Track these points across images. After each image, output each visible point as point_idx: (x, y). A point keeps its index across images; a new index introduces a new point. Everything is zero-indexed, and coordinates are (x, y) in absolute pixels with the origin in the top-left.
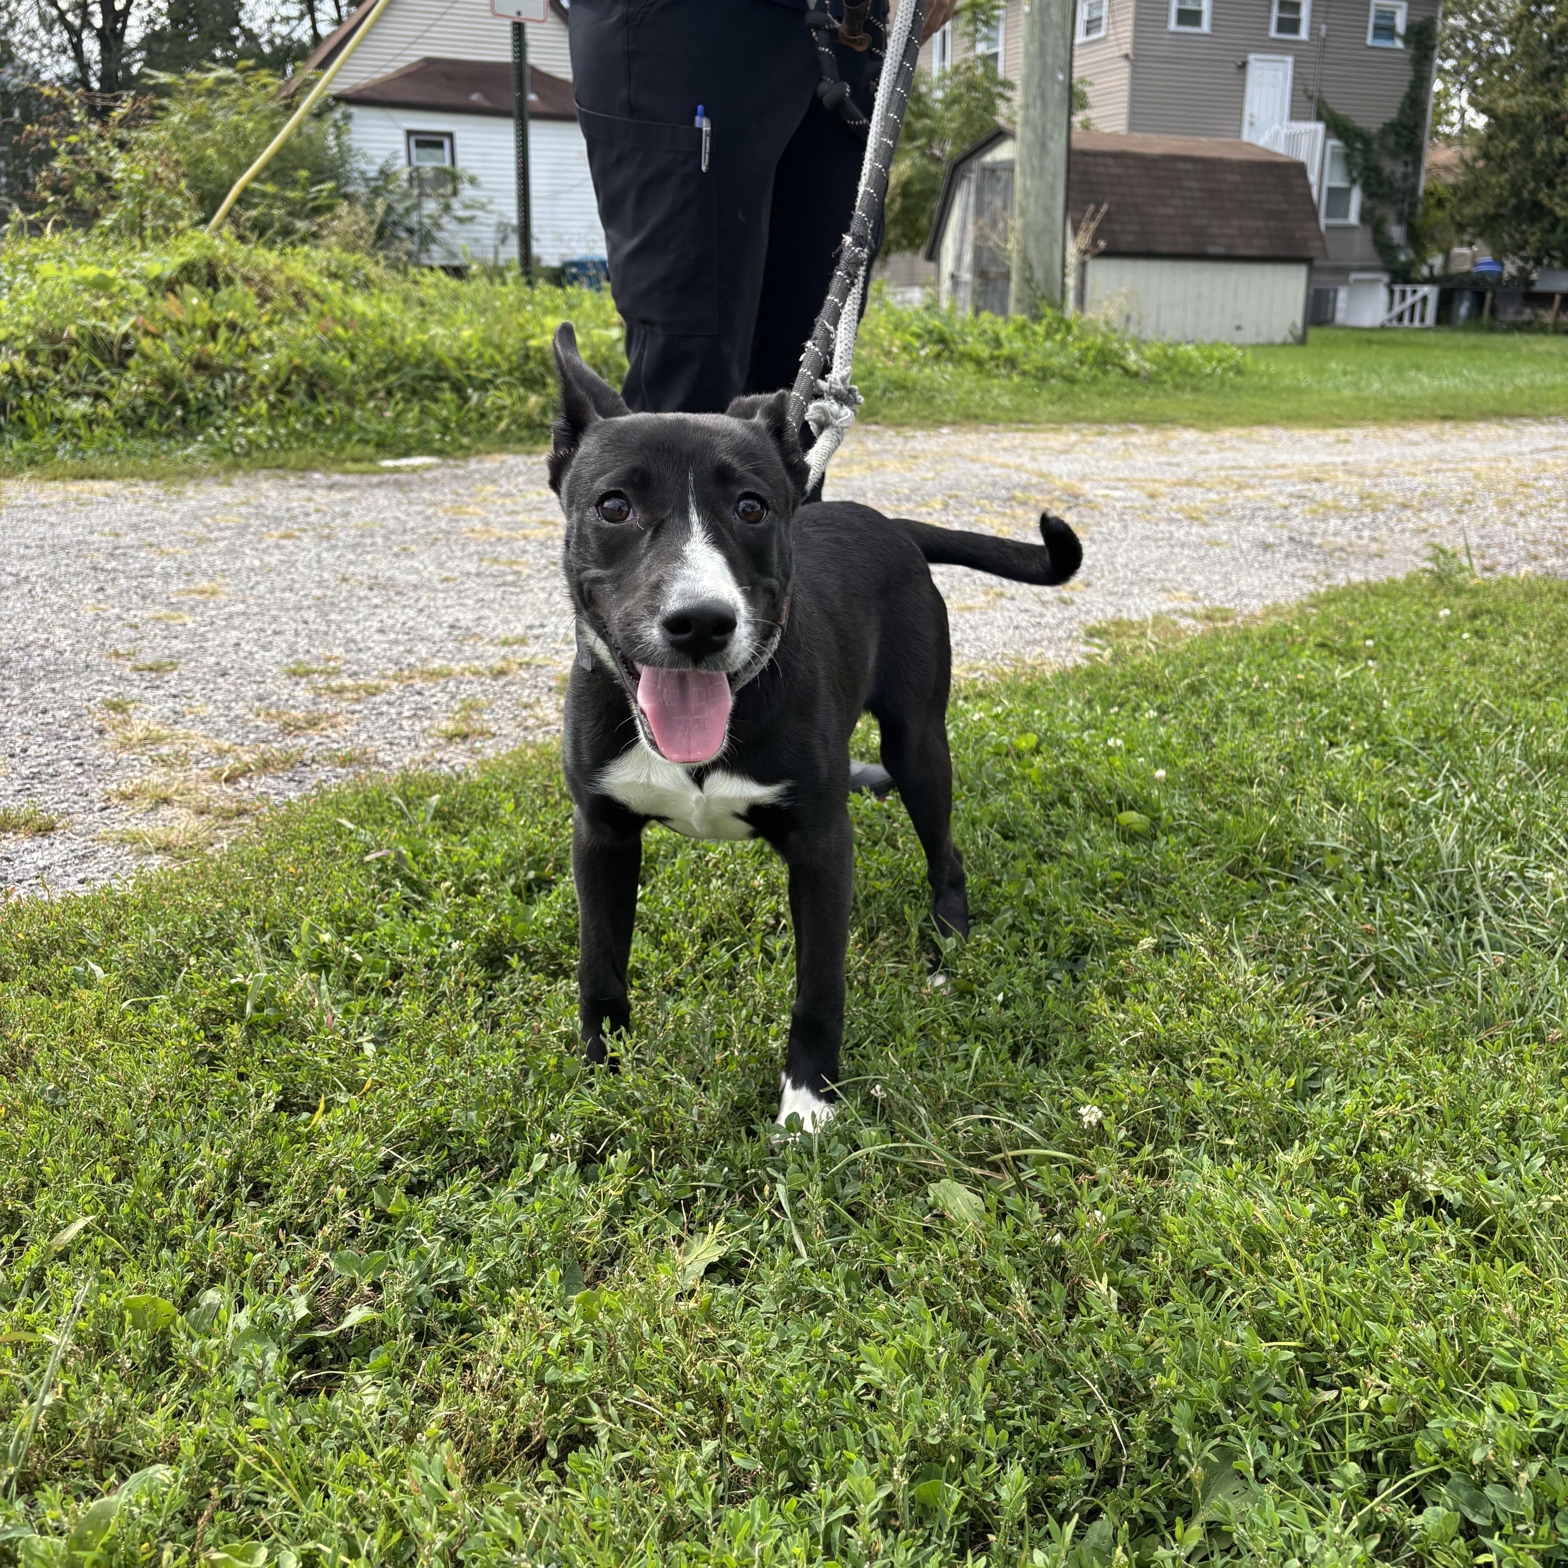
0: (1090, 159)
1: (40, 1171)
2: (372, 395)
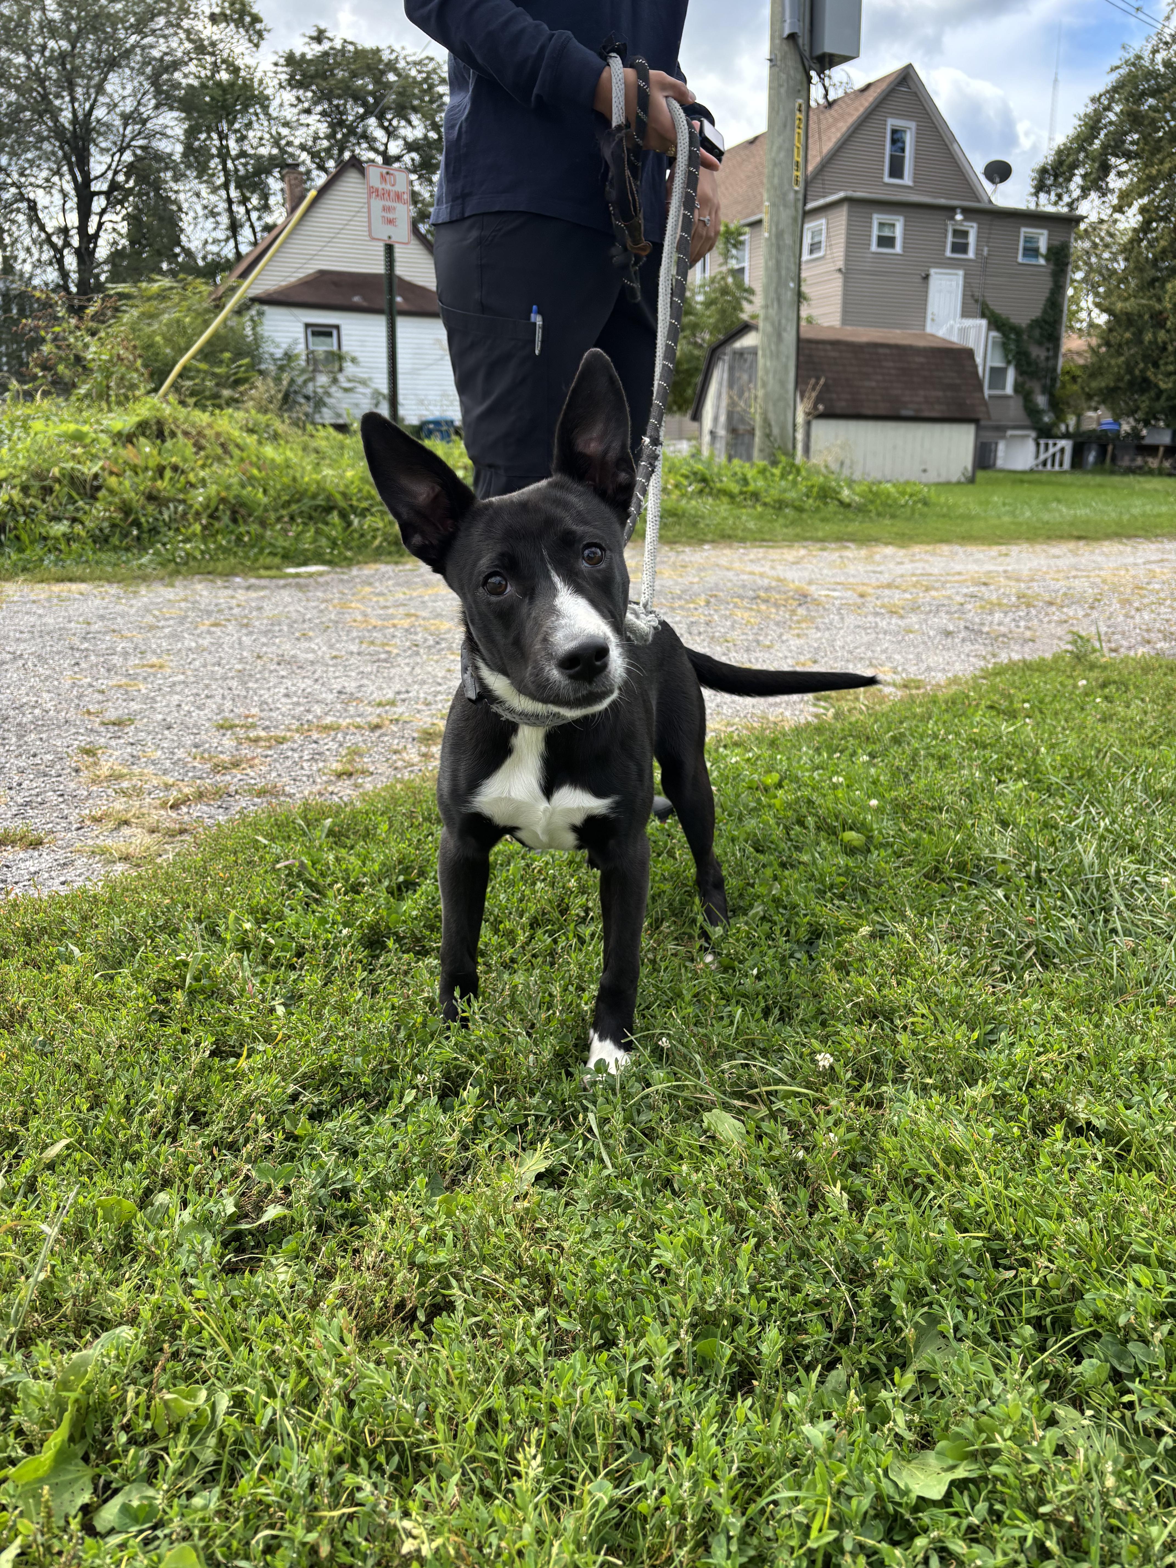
0: (814, 346)
1: (33, 1103)
2: (279, 519)
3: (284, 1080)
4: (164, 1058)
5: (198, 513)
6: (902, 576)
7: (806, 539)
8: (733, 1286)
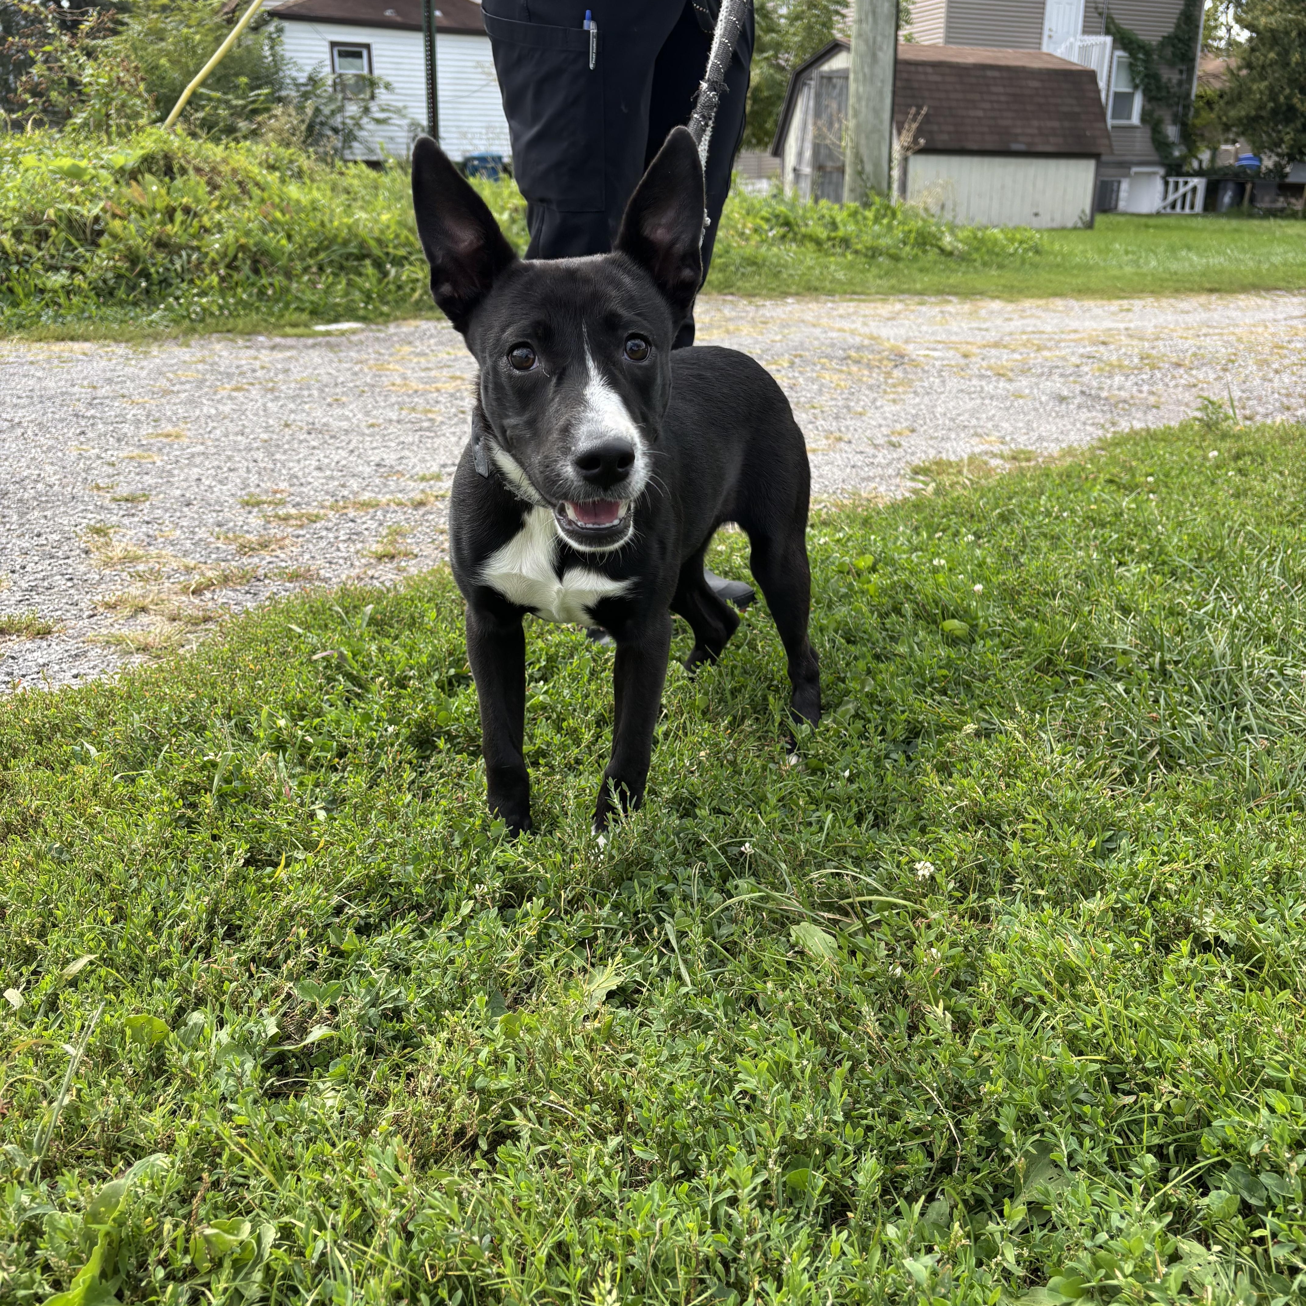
0: (913, 68)
1: (51, 914)
2: (306, 270)
3: (327, 890)
4: (194, 867)
5: (214, 263)
6: (1011, 334)
7: (902, 292)
8: (826, 1112)
